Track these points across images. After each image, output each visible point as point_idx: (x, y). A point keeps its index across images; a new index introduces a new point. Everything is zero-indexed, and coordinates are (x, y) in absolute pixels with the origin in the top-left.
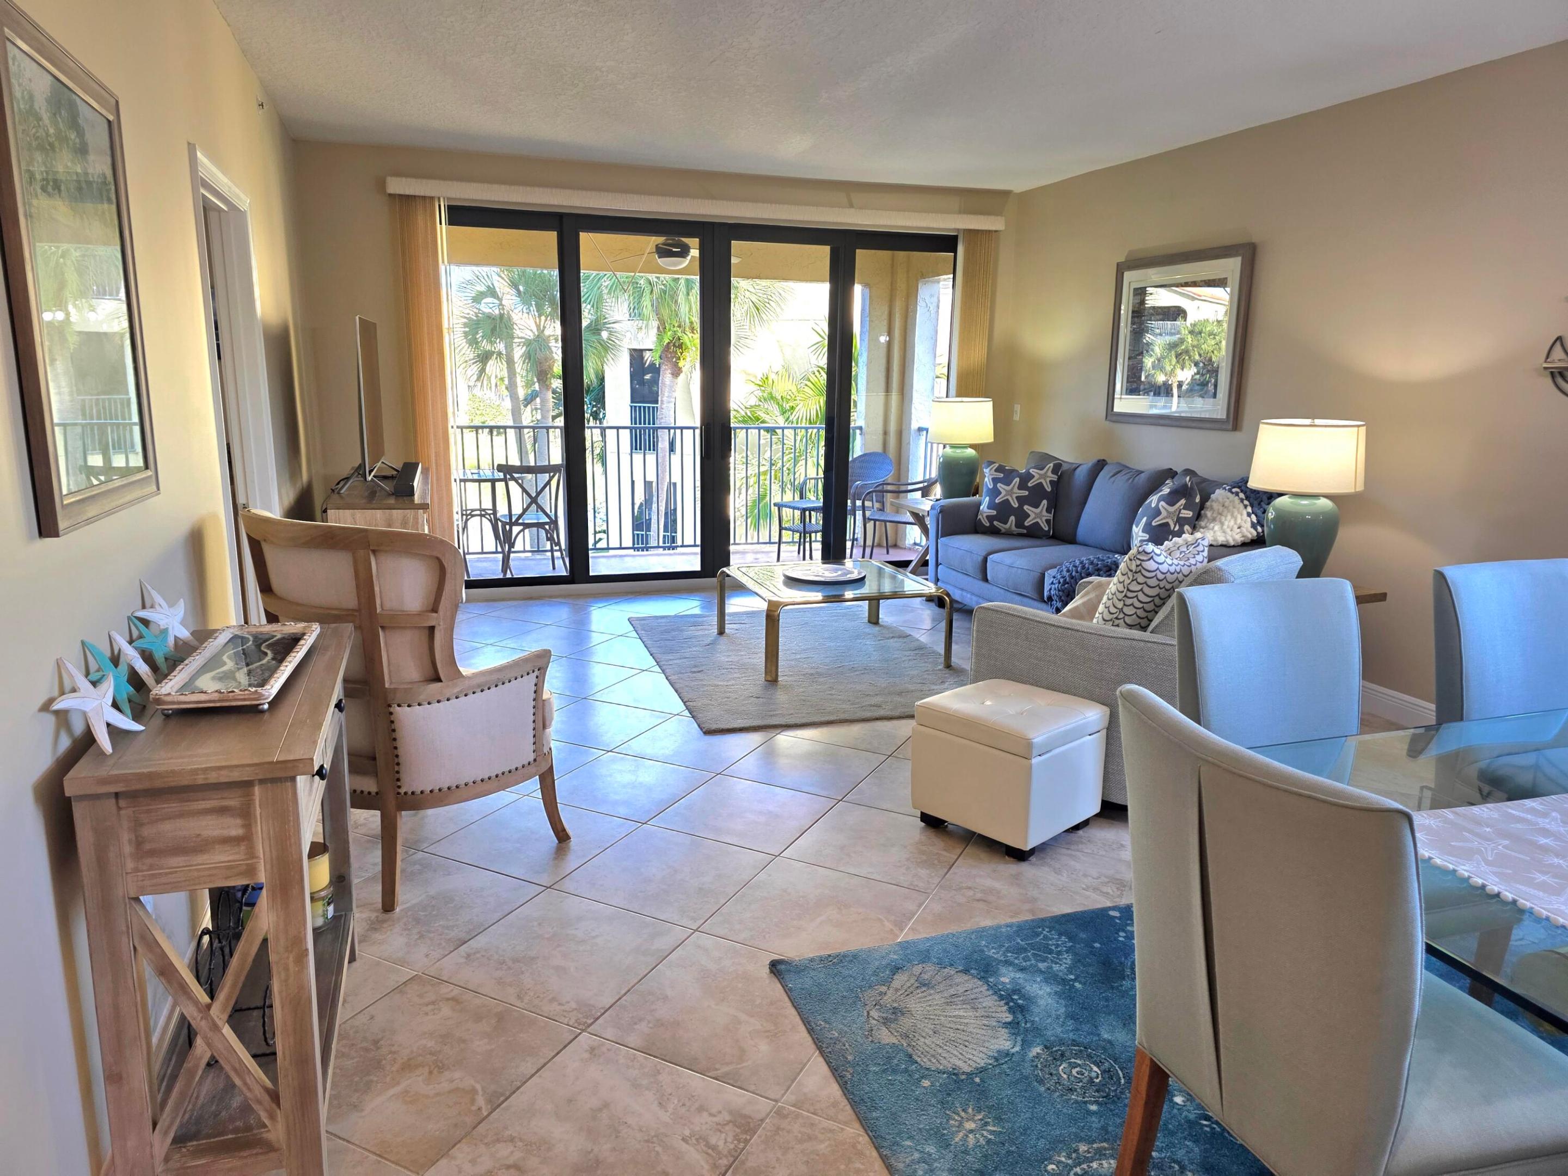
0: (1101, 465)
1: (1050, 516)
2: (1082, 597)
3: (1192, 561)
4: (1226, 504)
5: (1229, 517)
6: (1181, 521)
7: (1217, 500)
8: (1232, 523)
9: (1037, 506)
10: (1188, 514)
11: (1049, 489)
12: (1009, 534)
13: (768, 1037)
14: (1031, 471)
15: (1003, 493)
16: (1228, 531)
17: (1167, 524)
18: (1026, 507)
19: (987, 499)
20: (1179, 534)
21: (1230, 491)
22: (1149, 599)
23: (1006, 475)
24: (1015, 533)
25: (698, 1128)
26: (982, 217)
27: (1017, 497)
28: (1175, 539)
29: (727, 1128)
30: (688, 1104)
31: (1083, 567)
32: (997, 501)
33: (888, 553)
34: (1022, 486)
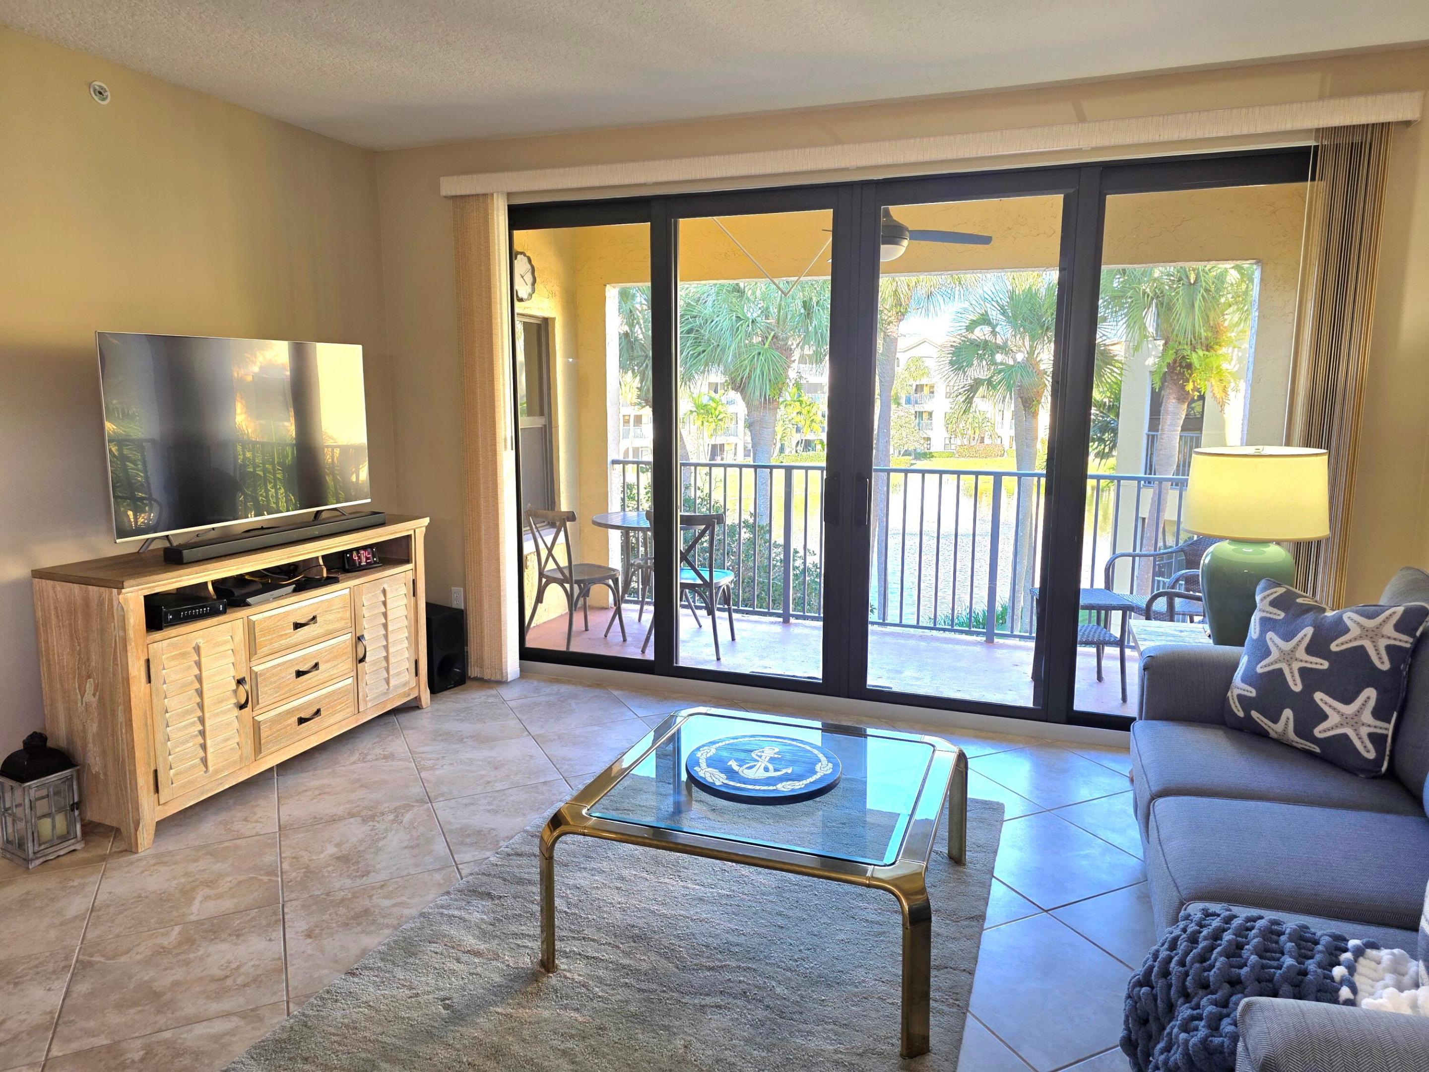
1: (1389, 729)
9: (1348, 700)
11: (1385, 665)
12: (1284, 745)
14: (1347, 617)
15: (1275, 654)
18: (1319, 696)
19: (1247, 659)
23: (1291, 614)
24: (1299, 746)
27: (1303, 672)
32: (1259, 670)
34: (1316, 647)
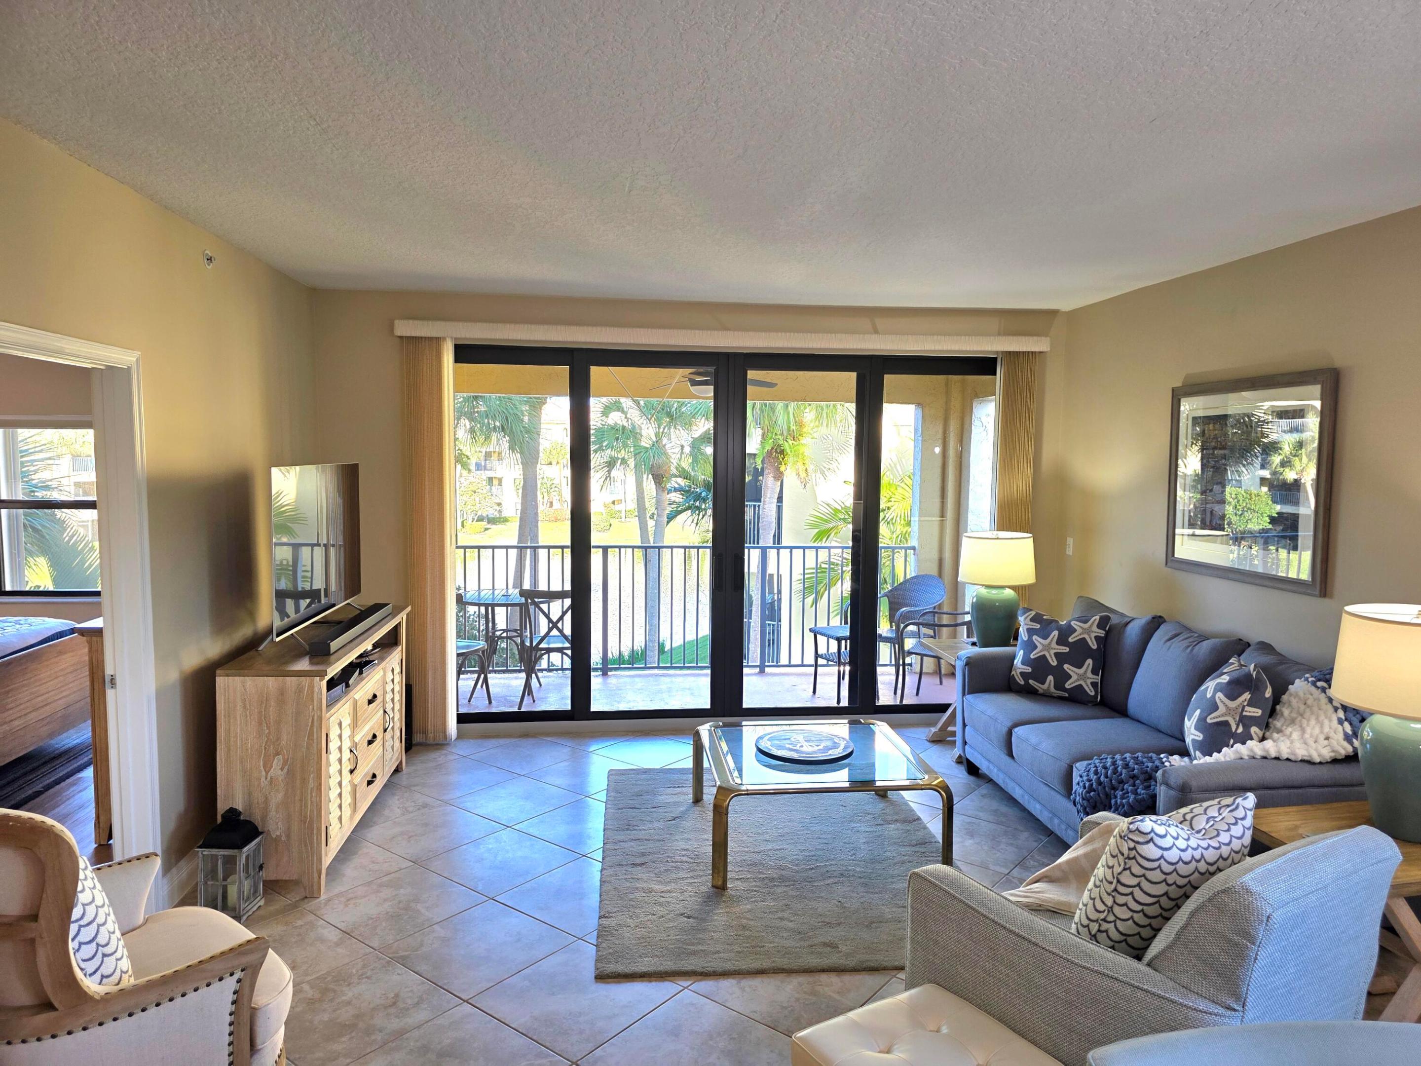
0: (1156, 622)
1: (1097, 679)
3: (1224, 838)
4: (1309, 702)
5: (1313, 722)
6: (1247, 722)
7: (1296, 695)
8: (1317, 731)
9: (1080, 666)
10: (1256, 712)
11: (1095, 647)
12: (1046, 697)
14: (1073, 623)
15: (1040, 647)
16: (1311, 742)
17: (1226, 724)
18: (1066, 666)
19: (1022, 652)
20: (1243, 739)
21: (1314, 684)
22: (1154, 900)
23: (1043, 625)
24: (1055, 695)
26: (1023, 338)
27: (1056, 654)
28: (1238, 746)
31: (1115, 771)
32: (1032, 656)
34: (1061, 641)
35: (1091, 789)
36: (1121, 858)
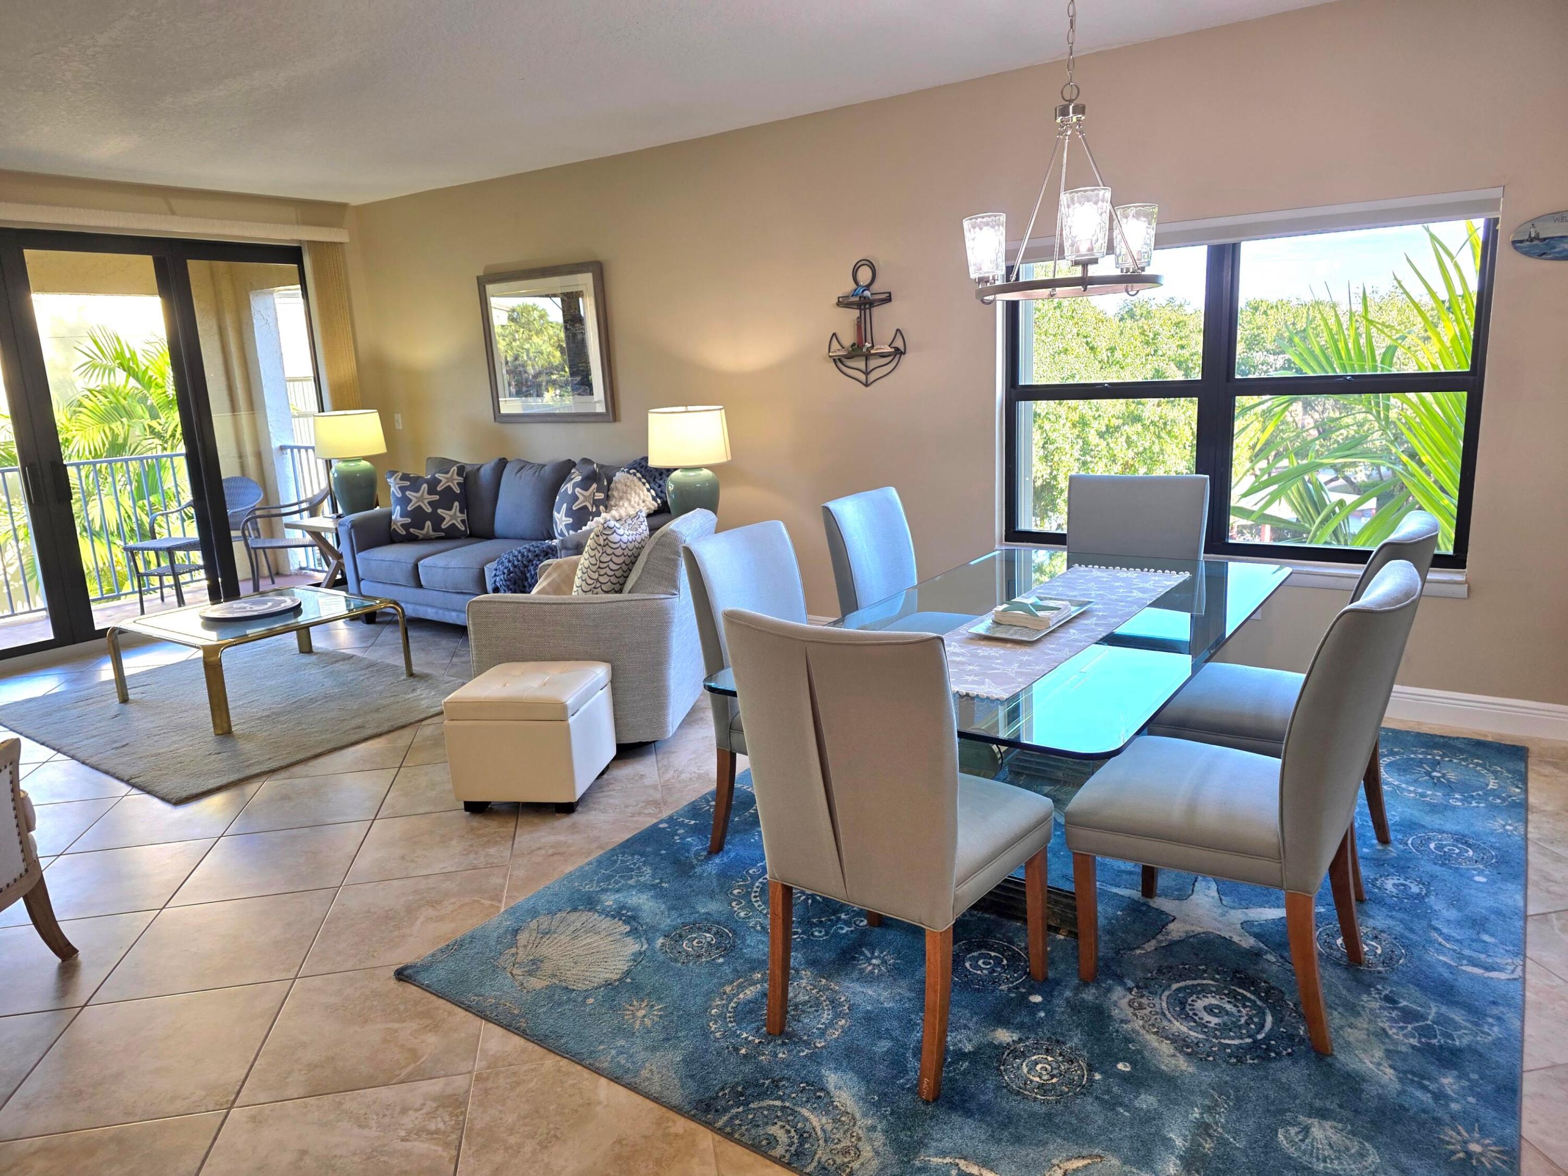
0: (502, 464)
1: (464, 517)
2: (545, 579)
3: (640, 530)
4: (628, 483)
5: (633, 494)
6: (596, 503)
7: (620, 482)
8: (637, 499)
9: (450, 509)
10: (600, 496)
11: (458, 491)
12: (427, 540)
13: (430, 1030)
14: (437, 475)
15: (414, 500)
16: (636, 505)
17: (585, 507)
18: (440, 511)
19: (398, 508)
20: (598, 514)
21: (628, 472)
22: (620, 567)
23: (413, 482)
24: (433, 537)
25: (411, 1126)
26: (324, 229)
27: (429, 503)
28: (596, 519)
29: (438, 1112)
30: (388, 1113)
31: (523, 556)
32: (409, 509)
33: (273, 583)
34: (432, 491)
35: (510, 572)
36: (599, 548)
